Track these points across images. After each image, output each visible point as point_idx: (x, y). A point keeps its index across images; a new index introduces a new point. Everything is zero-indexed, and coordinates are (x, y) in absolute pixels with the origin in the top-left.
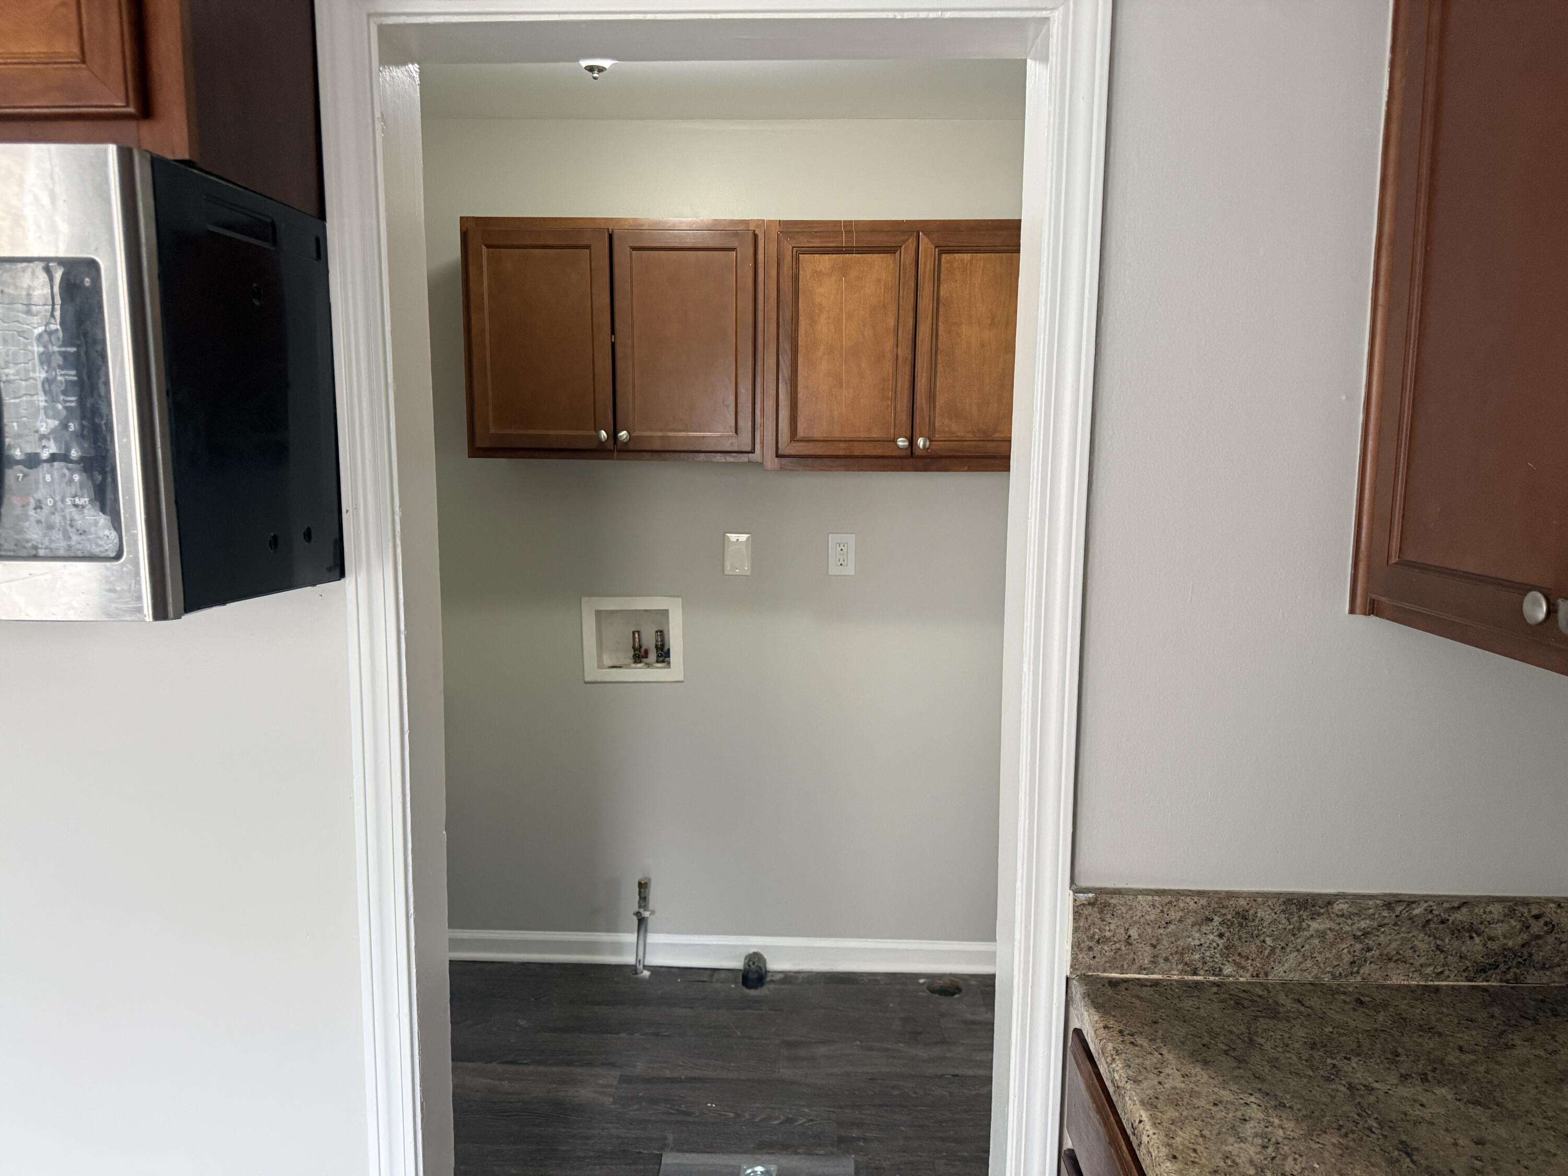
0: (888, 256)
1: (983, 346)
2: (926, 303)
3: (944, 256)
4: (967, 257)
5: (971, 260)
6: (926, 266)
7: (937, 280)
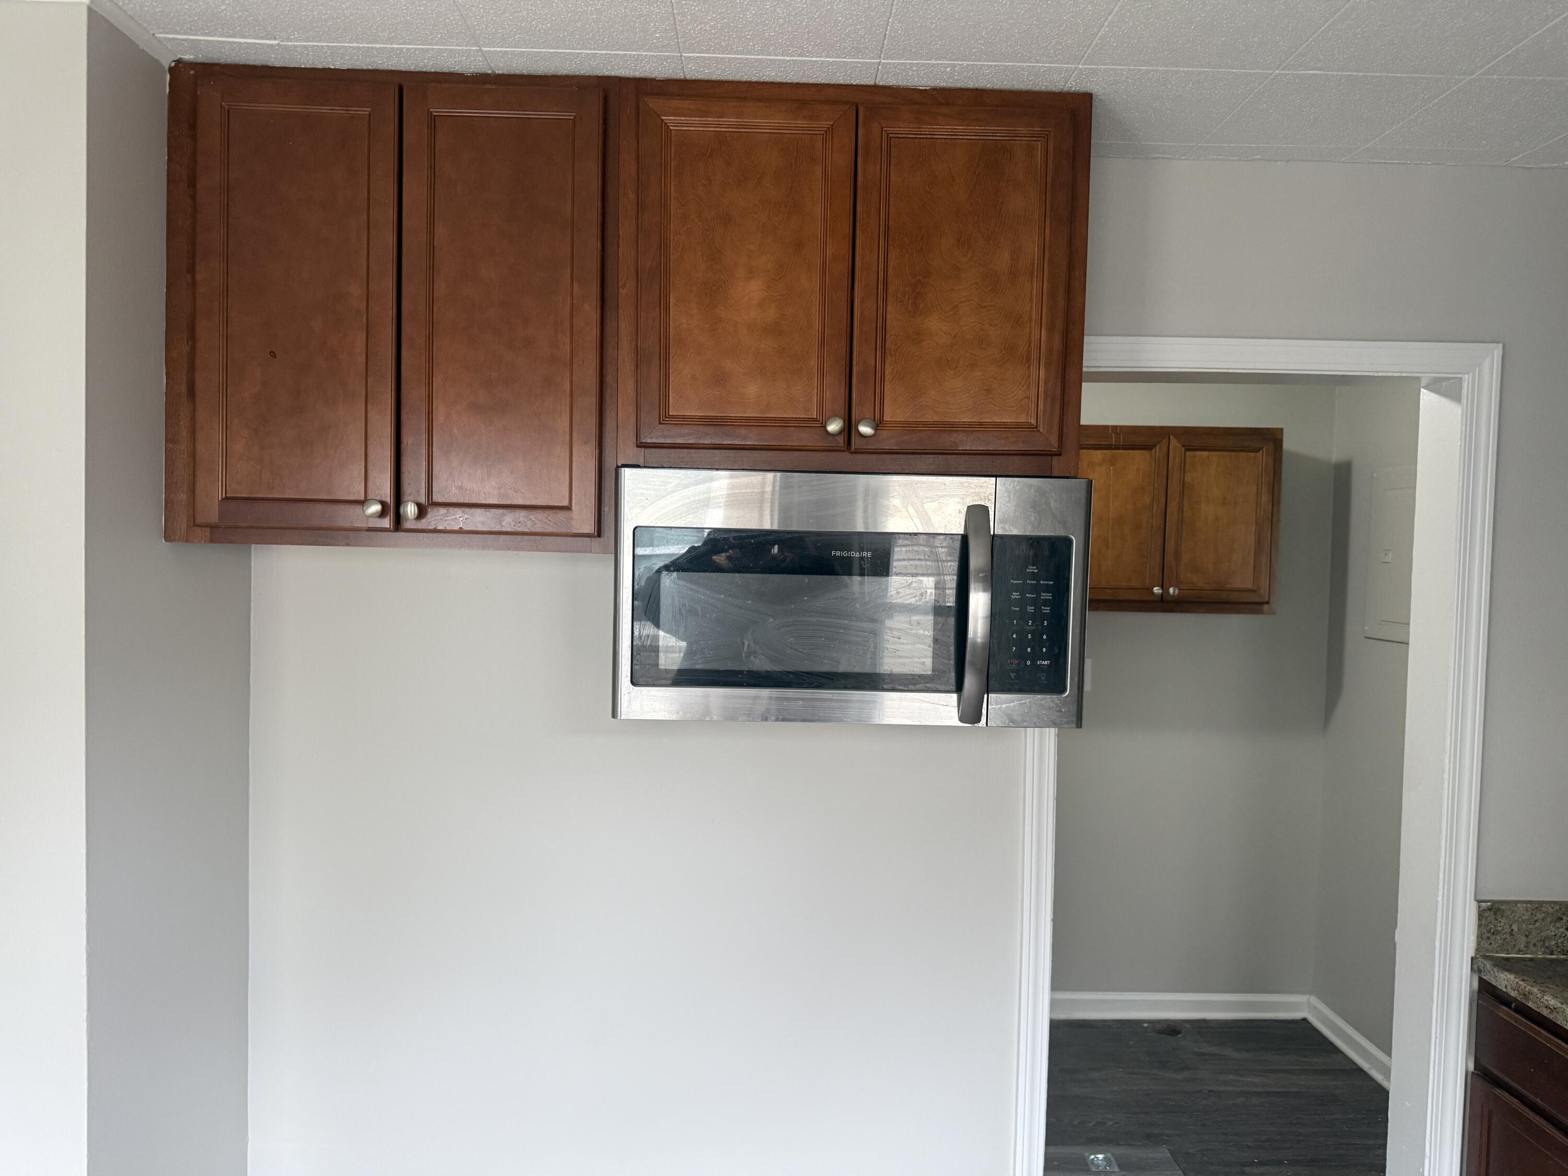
0: (1145, 453)
1: (1217, 518)
2: (1174, 486)
3: (1188, 453)
4: (1205, 454)
5: (1208, 456)
6: (1175, 460)
7: (1183, 469)
